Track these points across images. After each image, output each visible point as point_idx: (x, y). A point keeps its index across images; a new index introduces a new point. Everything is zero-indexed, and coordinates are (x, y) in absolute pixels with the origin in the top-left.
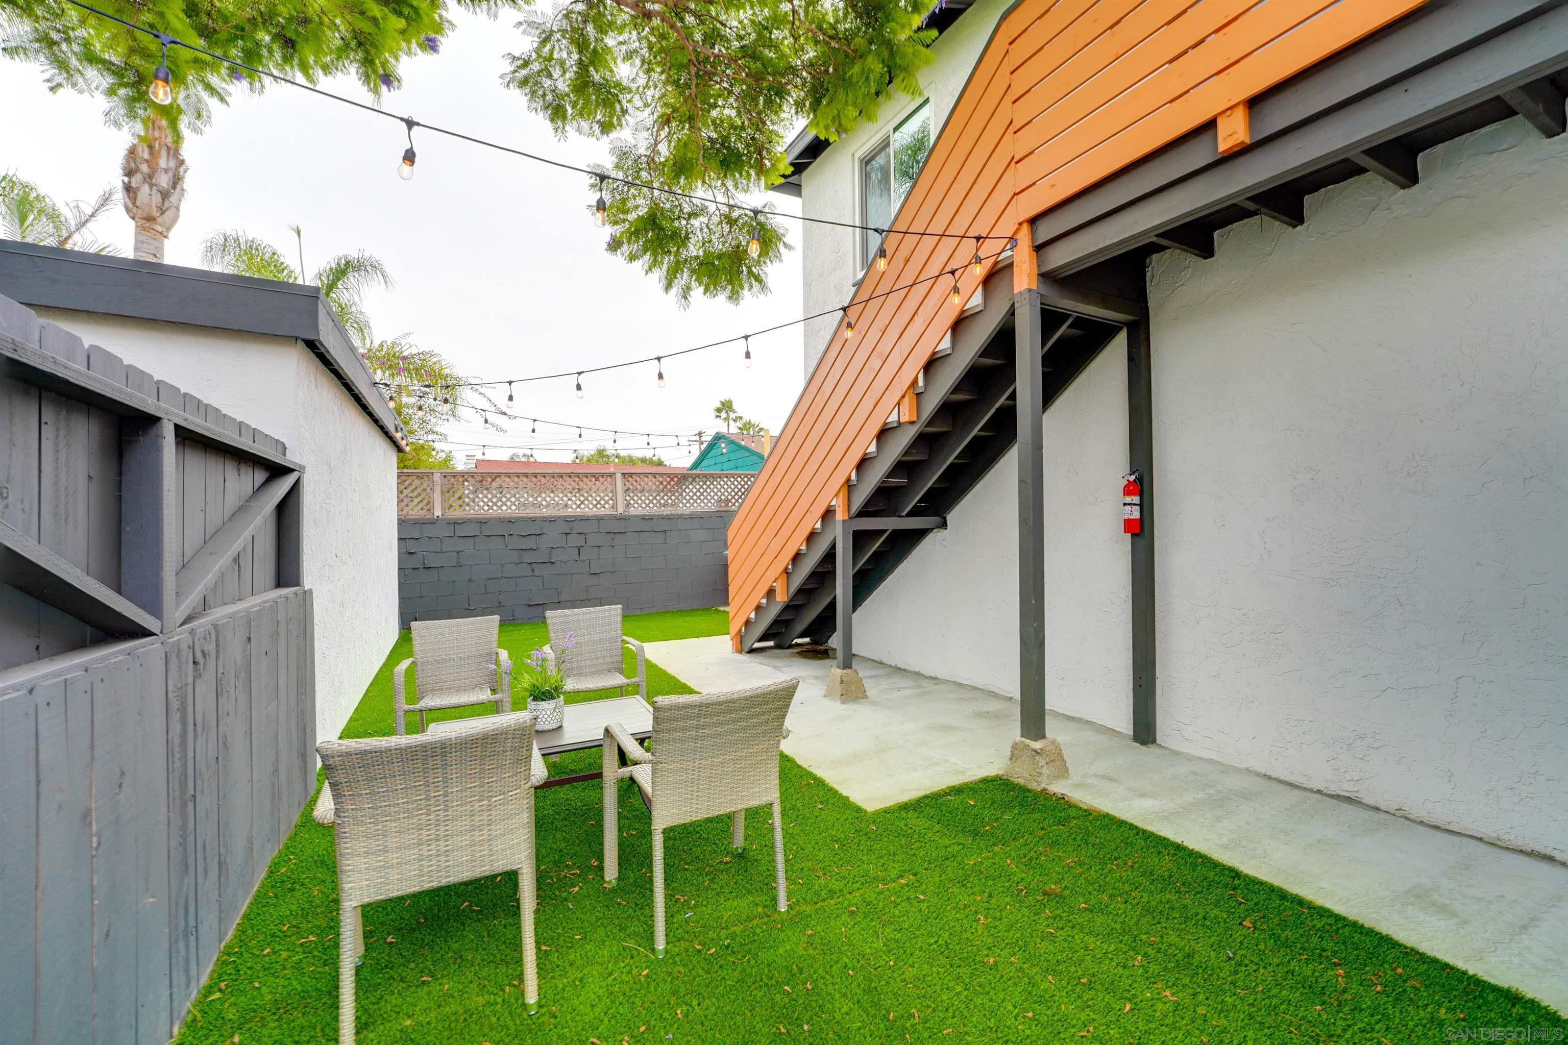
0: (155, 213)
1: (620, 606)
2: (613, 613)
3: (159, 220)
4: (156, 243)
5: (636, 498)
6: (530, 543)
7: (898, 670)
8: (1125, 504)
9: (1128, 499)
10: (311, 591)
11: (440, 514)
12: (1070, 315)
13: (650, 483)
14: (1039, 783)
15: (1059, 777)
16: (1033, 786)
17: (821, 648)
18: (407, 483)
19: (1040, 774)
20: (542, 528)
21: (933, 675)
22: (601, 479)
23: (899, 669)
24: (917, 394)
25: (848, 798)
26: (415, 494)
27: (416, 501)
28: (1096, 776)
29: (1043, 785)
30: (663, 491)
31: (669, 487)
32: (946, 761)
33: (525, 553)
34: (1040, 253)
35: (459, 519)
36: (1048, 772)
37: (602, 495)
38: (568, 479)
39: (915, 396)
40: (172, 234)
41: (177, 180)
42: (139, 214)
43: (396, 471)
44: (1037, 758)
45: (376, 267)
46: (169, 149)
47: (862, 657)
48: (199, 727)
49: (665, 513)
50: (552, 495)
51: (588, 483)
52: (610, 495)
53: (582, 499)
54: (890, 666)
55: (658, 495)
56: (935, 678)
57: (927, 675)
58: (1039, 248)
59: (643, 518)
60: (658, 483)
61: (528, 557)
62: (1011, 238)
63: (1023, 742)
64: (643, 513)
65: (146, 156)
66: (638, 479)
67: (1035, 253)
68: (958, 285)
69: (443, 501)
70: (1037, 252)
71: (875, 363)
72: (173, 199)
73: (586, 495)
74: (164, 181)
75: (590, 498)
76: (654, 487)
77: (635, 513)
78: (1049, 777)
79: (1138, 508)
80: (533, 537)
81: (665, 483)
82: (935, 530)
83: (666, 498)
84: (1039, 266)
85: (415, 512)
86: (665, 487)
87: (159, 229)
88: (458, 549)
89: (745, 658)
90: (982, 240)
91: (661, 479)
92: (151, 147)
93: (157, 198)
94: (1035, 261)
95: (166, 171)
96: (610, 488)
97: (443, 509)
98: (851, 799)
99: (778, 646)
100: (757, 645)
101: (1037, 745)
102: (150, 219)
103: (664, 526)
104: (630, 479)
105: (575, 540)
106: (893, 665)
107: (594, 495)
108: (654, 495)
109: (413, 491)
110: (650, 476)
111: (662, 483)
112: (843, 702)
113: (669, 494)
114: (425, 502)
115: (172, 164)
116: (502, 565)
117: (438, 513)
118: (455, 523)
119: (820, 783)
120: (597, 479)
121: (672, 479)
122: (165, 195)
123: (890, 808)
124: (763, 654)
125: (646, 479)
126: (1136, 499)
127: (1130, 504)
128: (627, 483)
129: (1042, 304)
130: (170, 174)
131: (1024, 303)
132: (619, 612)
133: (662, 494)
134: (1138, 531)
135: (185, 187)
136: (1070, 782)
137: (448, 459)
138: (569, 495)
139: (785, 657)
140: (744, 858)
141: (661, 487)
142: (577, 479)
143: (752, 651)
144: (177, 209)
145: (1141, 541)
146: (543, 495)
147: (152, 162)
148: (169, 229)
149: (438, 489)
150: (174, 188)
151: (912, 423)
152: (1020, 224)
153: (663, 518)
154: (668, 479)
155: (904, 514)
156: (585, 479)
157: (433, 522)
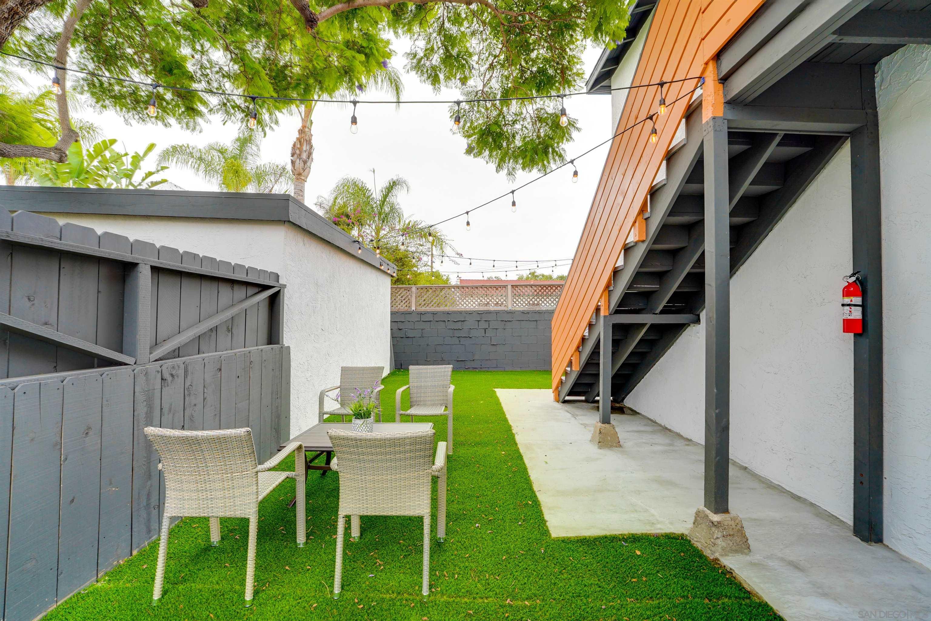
0: (301, 171)
1: (451, 366)
2: (446, 370)
3: (303, 174)
4: (302, 185)
5: (519, 300)
6: (458, 326)
7: (665, 430)
8: (843, 305)
9: (847, 300)
10: (289, 347)
11: (414, 309)
12: (776, 134)
13: (528, 291)
14: (713, 552)
15: (736, 551)
16: (707, 553)
17: (618, 405)
18: (399, 293)
19: (715, 544)
20: (465, 317)
21: (689, 438)
22: (499, 289)
23: (666, 428)
24: (646, 219)
25: (546, 521)
26: (403, 298)
27: (404, 302)
28: (782, 559)
29: (717, 555)
30: (536, 295)
31: (540, 293)
32: (646, 511)
33: (456, 331)
34: (726, 83)
35: (423, 312)
36: (724, 544)
37: (500, 298)
38: (481, 289)
39: (644, 221)
40: (308, 180)
41: (310, 154)
42: (296, 173)
43: (390, 286)
44: (713, 529)
45: (405, 182)
46: (307, 141)
47: (643, 416)
48: (165, 410)
49: (537, 309)
50: (472, 299)
51: (493, 291)
52: (504, 298)
53: (488, 300)
54: (660, 425)
55: (534, 298)
56: (690, 440)
57: (685, 436)
58: (724, 80)
59: (523, 312)
60: (533, 291)
61: (457, 334)
62: (700, 78)
63: (704, 511)
64: (524, 309)
65: (299, 146)
66: (521, 289)
67: (721, 86)
68: (656, 127)
69: (416, 302)
70: (723, 84)
71: (620, 199)
72: (308, 164)
73: (490, 298)
74: (304, 156)
75: (493, 300)
76: (531, 293)
77: (519, 309)
78: (723, 549)
79: (860, 309)
80: (460, 323)
81: (538, 291)
82: (692, 325)
83: (538, 300)
84: (725, 96)
85: (402, 307)
86: (538, 293)
87: (303, 178)
88: (422, 328)
89: (560, 405)
90: (666, 86)
91: (535, 289)
92: (300, 142)
93: (302, 164)
94: (721, 92)
95: (305, 151)
96: (504, 294)
97: (416, 306)
98: (548, 524)
99: (586, 401)
100: (567, 398)
101: (716, 518)
102: (300, 174)
103: (537, 317)
104: (517, 289)
105: (483, 325)
106: (663, 424)
107: (495, 298)
108: (531, 298)
109: (402, 297)
110: (528, 287)
111: (536, 291)
112: (600, 448)
113: (540, 298)
114: (408, 302)
115: (308, 148)
116: (444, 338)
117: (413, 308)
118: (421, 314)
119: (536, 503)
120: (497, 289)
121: (542, 288)
122: (305, 162)
123: (569, 539)
124: (573, 405)
125: (526, 289)
126: (858, 300)
127: (849, 305)
128: (514, 291)
129: (729, 128)
130: (307, 153)
131: (710, 130)
132: (450, 369)
133: (536, 298)
134: (860, 331)
135: (313, 158)
136: (748, 558)
137: (448, 279)
138: (481, 298)
139: (587, 409)
140: (439, 546)
141: (535, 293)
142: (485, 289)
143: (565, 402)
144: (310, 168)
145: (865, 342)
146: (467, 299)
147: (300, 150)
148: (307, 178)
149: (414, 296)
150: (309, 159)
151: (643, 241)
152: (706, 64)
153: (536, 312)
154: (540, 288)
155: (658, 311)
156: (490, 289)
157: (410, 313)
